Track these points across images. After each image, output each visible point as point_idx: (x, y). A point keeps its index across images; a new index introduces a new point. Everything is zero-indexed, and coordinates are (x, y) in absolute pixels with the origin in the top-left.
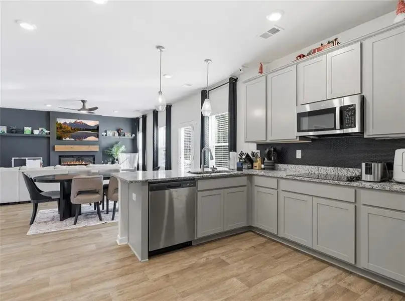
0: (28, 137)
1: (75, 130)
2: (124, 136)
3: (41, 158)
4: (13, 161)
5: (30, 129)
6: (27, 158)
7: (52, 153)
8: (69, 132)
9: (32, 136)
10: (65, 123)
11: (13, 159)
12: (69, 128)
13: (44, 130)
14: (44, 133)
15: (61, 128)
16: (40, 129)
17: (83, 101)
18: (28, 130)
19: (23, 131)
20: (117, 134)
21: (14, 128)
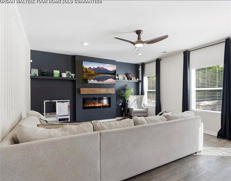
0: (56, 80)
1: (98, 73)
2: (131, 79)
3: (69, 101)
4: (45, 103)
5: (58, 72)
6: (57, 101)
7: (77, 95)
8: (93, 75)
9: (60, 79)
10: (90, 68)
11: (45, 101)
12: (93, 72)
13: (70, 73)
14: (70, 77)
15: (86, 72)
16: (67, 72)
17: (138, 32)
18: (56, 73)
19: (52, 74)
20: (126, 78)
21: (45, 71)
